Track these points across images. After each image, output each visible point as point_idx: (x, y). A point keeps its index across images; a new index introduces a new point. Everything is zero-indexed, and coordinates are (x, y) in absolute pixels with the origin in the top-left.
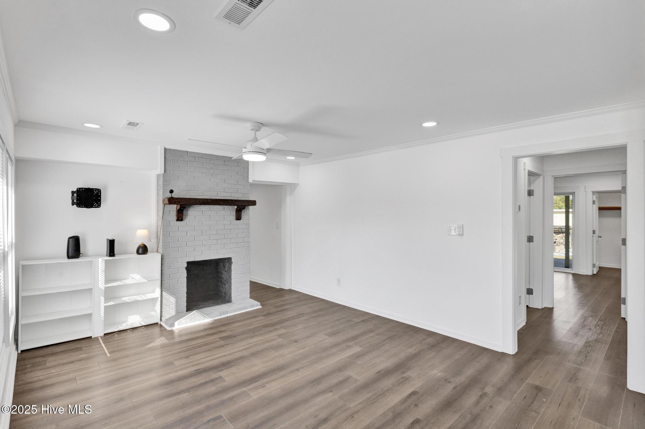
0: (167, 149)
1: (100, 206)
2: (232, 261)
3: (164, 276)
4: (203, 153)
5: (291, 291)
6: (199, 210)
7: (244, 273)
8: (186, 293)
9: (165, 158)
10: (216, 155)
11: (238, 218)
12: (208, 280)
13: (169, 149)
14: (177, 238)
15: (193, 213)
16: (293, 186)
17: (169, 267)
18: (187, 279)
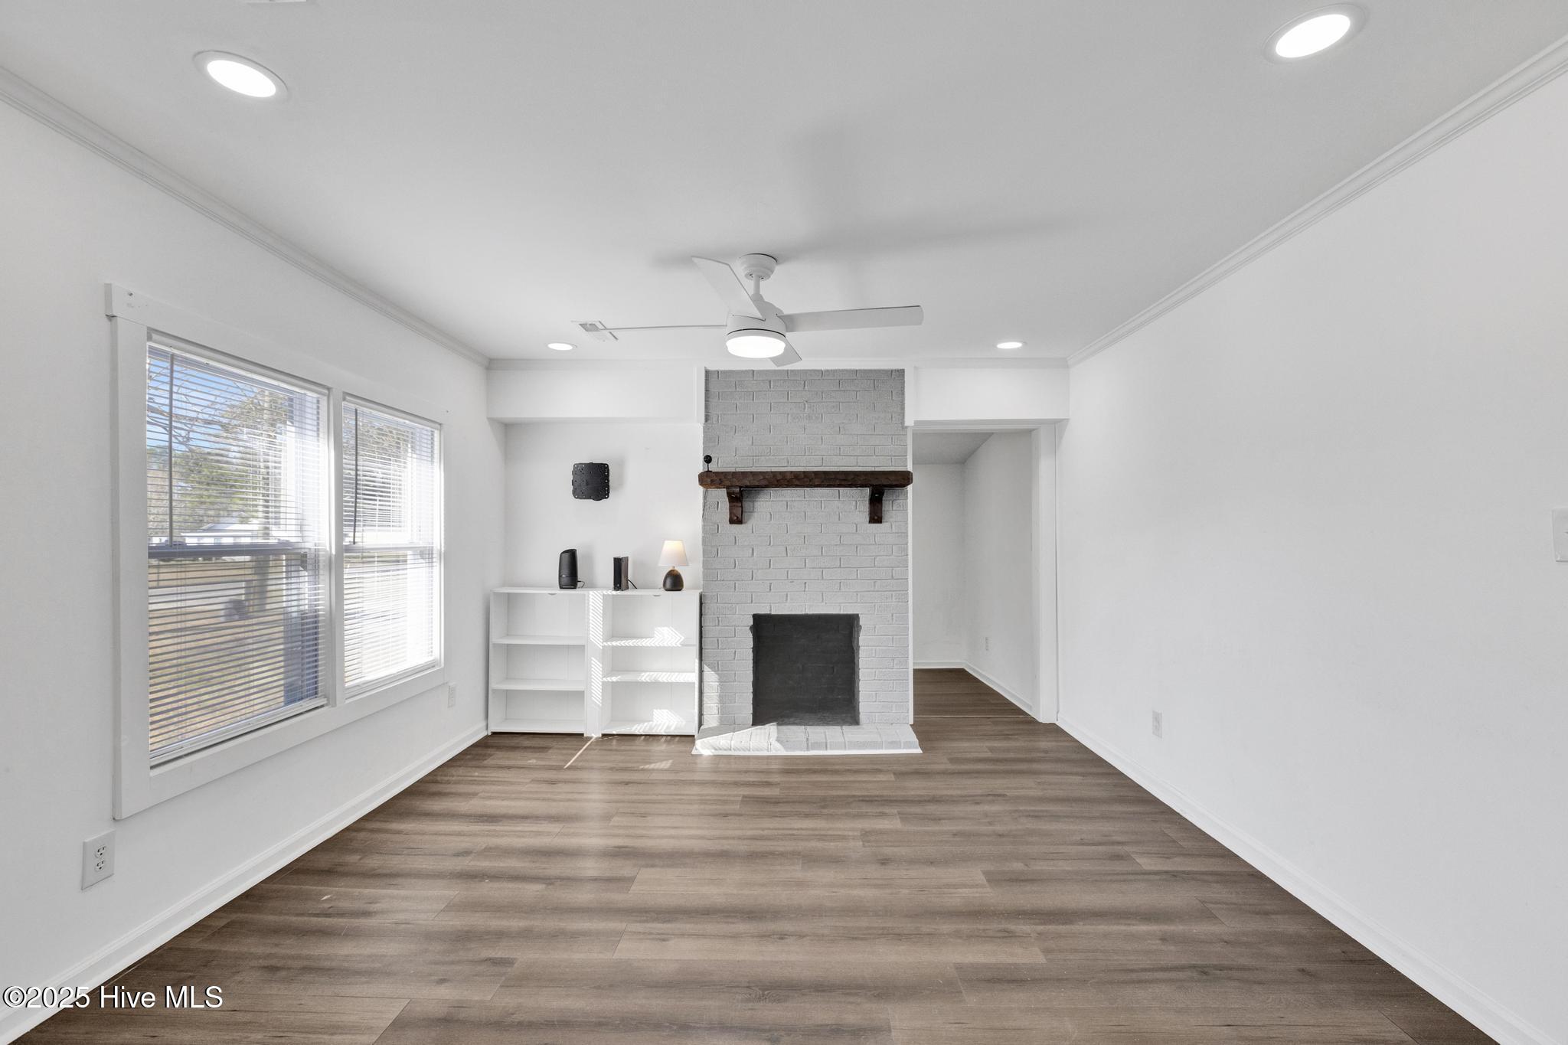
0: (711, 371)
1: (608, 495)
2: (861, 623)
3: (706, 639)
4: (788, 370)
5: (1054, 730)
6: (778, 499)
7: (893, 659)
8: (751, 684)
9: (707, 390)
10: (818, 371)
11: (876, 517)
12: (831, 666)
13: (715, 371)
14: (732, 560)
15: (767, 505)
16: (1057, 426)
17: (717, 621)
18: (753, 651)
